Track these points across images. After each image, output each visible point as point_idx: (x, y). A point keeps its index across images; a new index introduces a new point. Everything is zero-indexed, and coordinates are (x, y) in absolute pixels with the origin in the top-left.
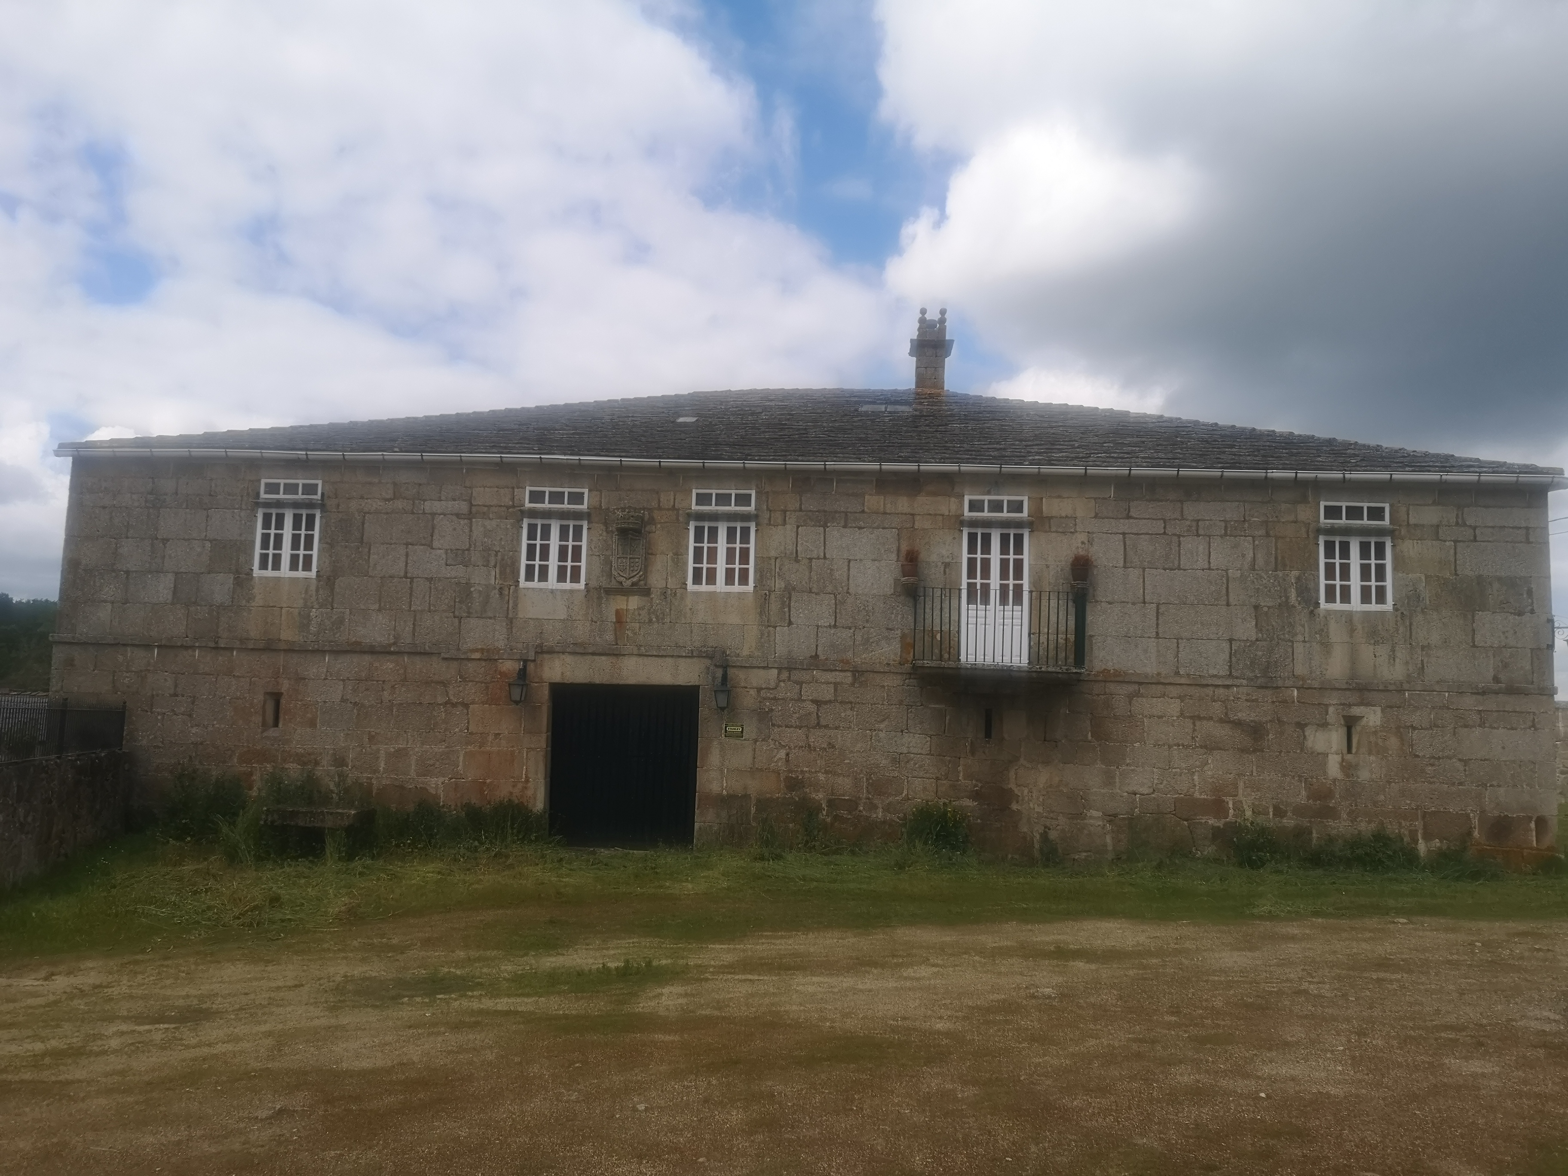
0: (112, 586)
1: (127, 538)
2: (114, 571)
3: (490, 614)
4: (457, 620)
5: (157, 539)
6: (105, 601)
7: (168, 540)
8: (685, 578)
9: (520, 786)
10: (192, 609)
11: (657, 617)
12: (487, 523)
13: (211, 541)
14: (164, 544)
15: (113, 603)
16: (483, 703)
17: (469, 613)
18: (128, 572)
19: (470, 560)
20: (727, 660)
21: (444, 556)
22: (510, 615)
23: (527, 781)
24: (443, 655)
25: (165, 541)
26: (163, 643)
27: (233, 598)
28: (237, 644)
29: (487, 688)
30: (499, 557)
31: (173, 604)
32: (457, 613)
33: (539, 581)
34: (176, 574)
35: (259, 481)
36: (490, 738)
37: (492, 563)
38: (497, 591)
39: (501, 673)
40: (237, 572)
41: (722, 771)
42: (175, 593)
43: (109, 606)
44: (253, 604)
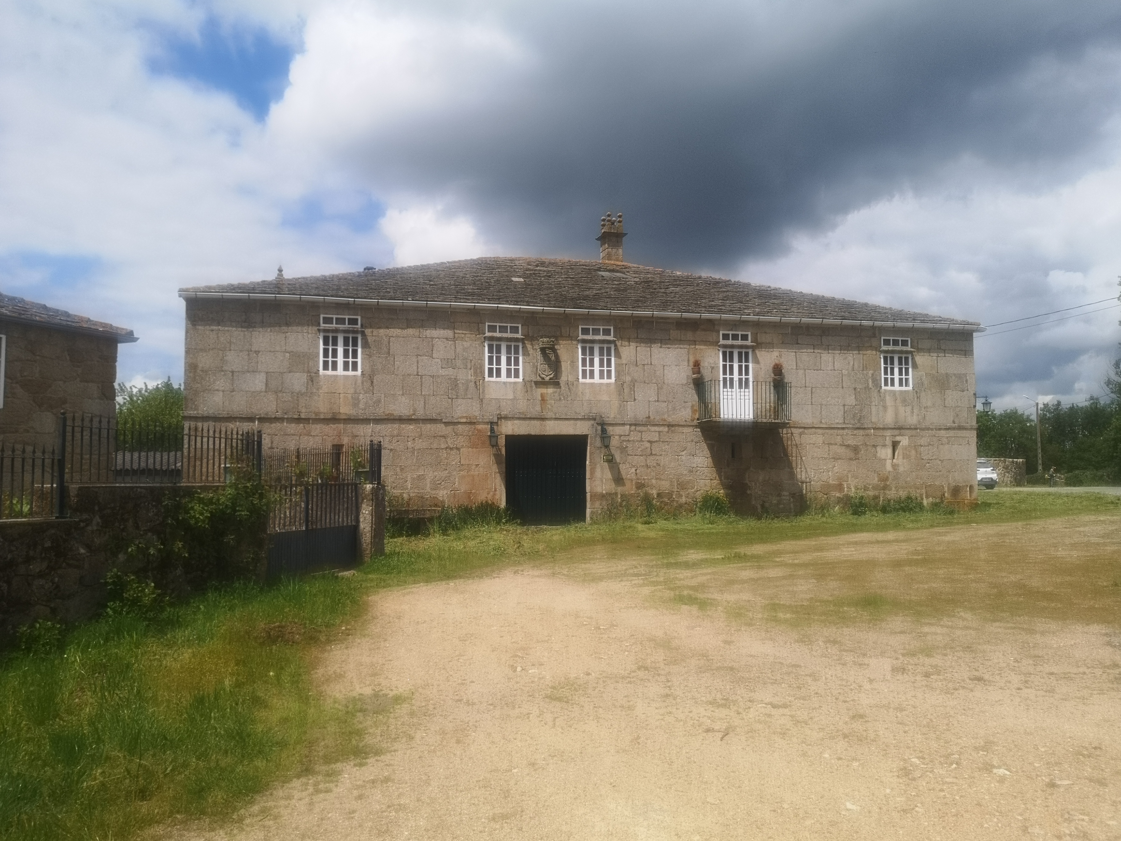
0: (222, 381)
1: (230, 350)
2: (223, 371)
3: (469, 396)
4: (450, 400)
5: (251, 351)
6: (217, 390)
7: (259, 352)
8: (578, 376)
9: (491, 493)
10: (280, 395)
11: (564, 397)
12: (465, 343)
13: (289, 353)
14: (257, 355)
15: (223, 391)
16: (468, 447)
17: (457, 396)
18: (233, 372)
19: (456, 365)
20: (603, 420)
21: (440, 362)
22: (481, 397)
23: (495, 490)
24: (443, 420)
25: (257, 352)
26: (262, 416)
27: (307, 388)
28: (313, 416)
29: (470, 439)
30: (473, 364)
31: (266, 392)
32: (450, 396)
33: (497, 377)
34: (267, 373)
35: (319, 316)
36: (473, 467)
37: (469, 367)
38: (473, 383)
39: (477, 430)
40: (309, 372)
41: (602, 481)
42: (267, 385)
43: (221, 393)
44: (321, 391)
